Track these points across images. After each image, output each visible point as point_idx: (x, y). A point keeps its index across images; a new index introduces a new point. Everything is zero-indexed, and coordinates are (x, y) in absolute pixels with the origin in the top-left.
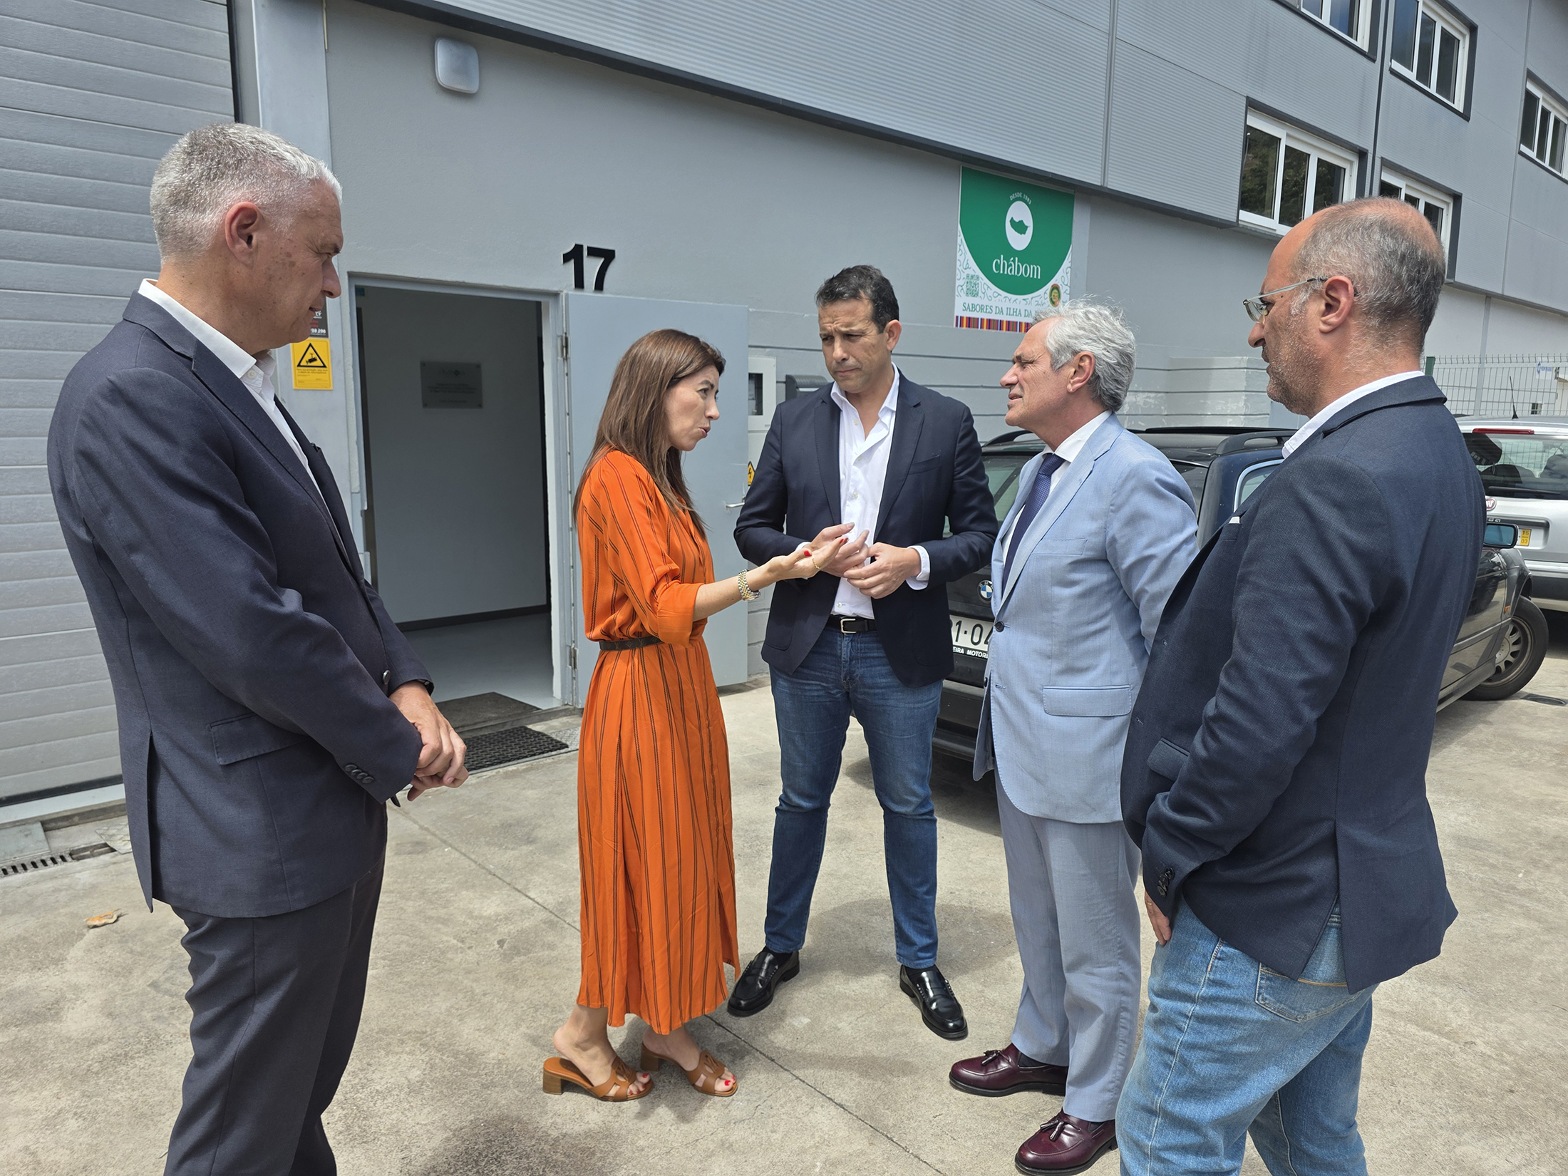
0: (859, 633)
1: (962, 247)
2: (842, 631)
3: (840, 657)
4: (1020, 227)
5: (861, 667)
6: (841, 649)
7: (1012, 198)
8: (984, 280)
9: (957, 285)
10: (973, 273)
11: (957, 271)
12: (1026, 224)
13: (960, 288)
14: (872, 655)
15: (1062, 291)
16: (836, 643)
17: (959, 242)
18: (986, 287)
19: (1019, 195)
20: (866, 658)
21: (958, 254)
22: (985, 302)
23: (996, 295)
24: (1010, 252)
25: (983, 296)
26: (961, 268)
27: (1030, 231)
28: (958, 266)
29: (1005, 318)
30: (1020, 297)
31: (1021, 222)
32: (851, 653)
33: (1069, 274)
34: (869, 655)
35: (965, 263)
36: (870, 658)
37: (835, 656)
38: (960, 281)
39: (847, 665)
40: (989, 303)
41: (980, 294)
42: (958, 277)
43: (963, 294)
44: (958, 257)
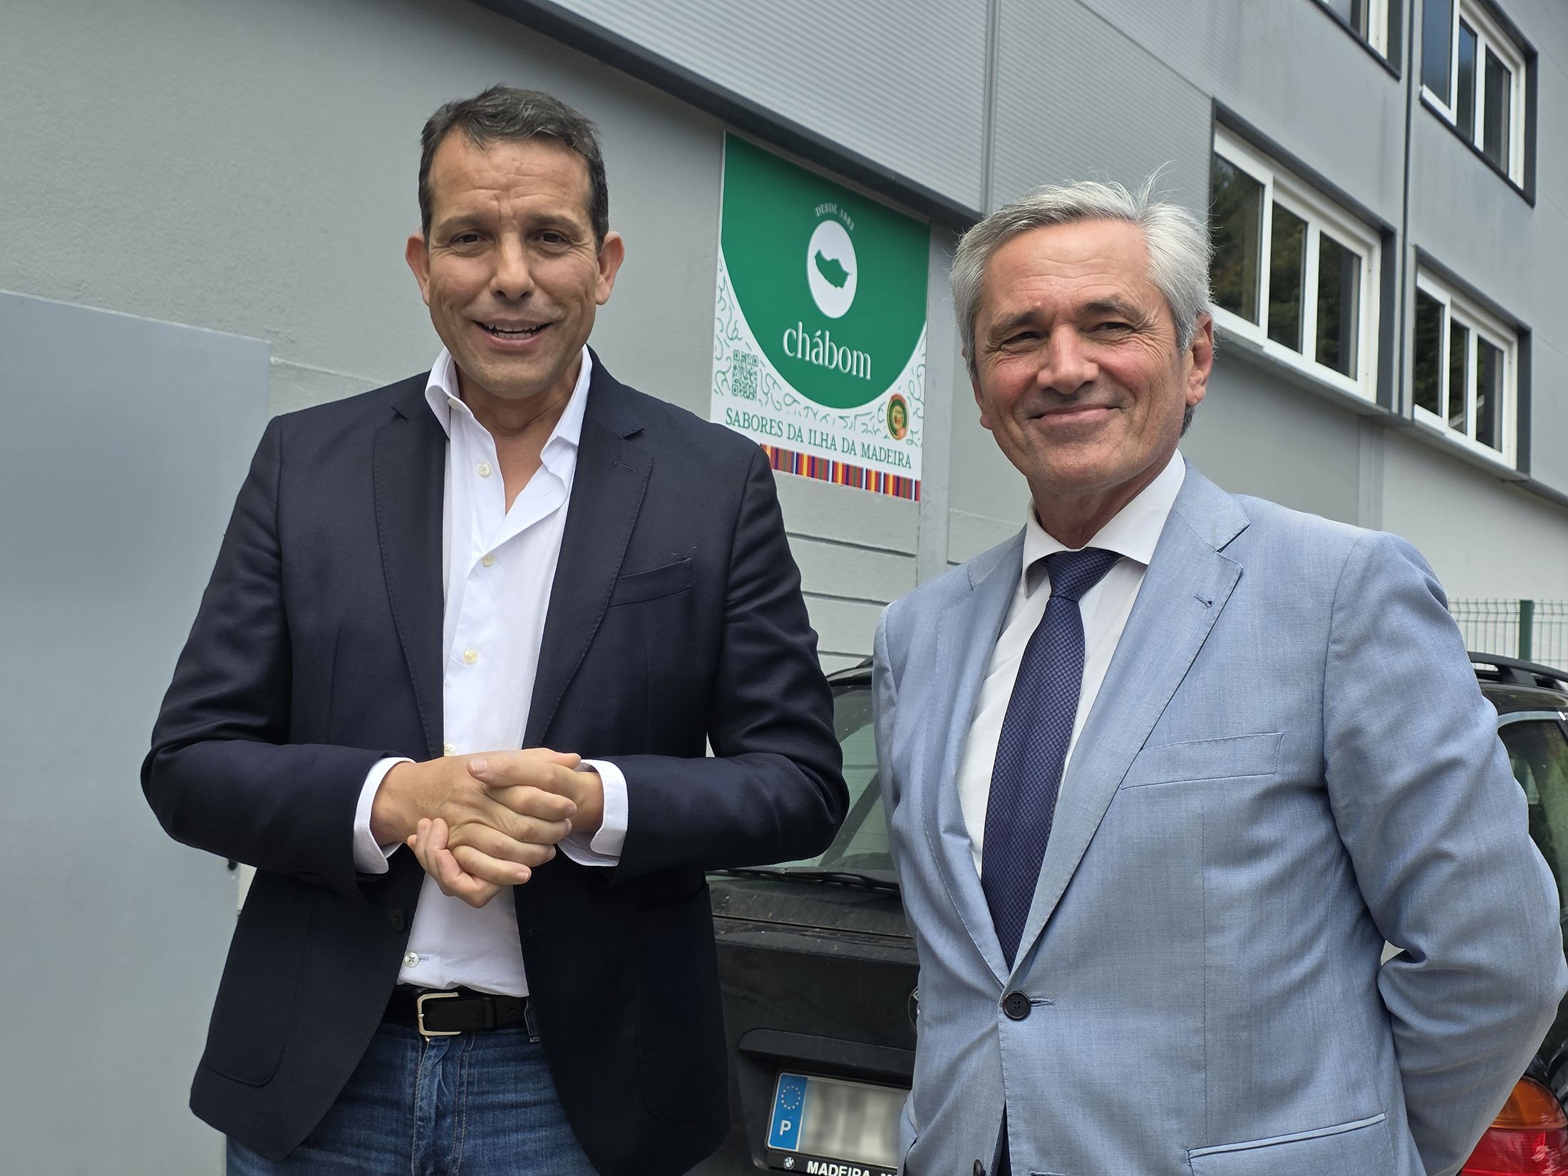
0: (467, 1034)
1: (724, 294)
2: (423, 1031)
3: (412, 1108)
4: (834, 273)
5: (468, 1136)
6: (414, 1085)
7: (819, 211)
8: (766, 367)
9: (714, 371)
10: (747, 351)
11: (716, 342)
12: (845, 268)
13: (720, 377)
14: (501, 1098)
15: (910, 411)
16: (403, 1067)
17: (720, 282)
18: (770, 382)
19: (832, 208)
20: (482, 1109)
21: (718, 307)
22: (769, 413)
23: (789, 400)
24: (815, 320)
25: (764, 398)
26: (723, 336)
27: (851, 283)
28: (717, 331)
29: (807, 450)
30: (835, 412)
31: (835, 263)
32: (440, 1092)
33: (922, 379)
34: (491, 1099)
35: (731, 328)
36: (492, 1107)
37: (396, 1105)
38: (721, 363)
39: (428, 1132)
40: (777, 416)
41: (759, 395)
42: (717, 354)
43: (728, 393)
44: (718, 313)
